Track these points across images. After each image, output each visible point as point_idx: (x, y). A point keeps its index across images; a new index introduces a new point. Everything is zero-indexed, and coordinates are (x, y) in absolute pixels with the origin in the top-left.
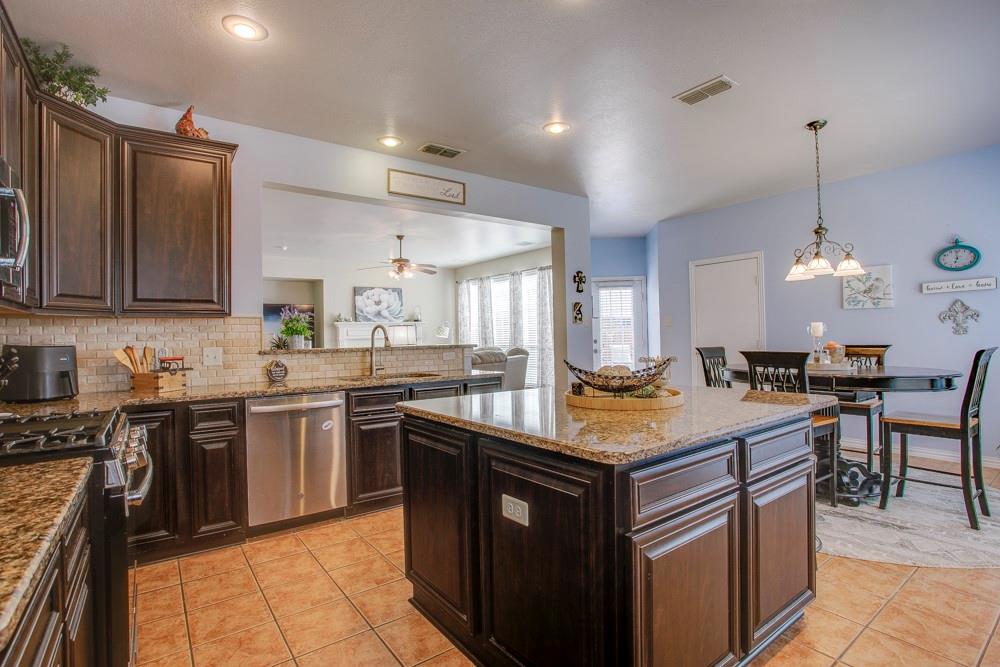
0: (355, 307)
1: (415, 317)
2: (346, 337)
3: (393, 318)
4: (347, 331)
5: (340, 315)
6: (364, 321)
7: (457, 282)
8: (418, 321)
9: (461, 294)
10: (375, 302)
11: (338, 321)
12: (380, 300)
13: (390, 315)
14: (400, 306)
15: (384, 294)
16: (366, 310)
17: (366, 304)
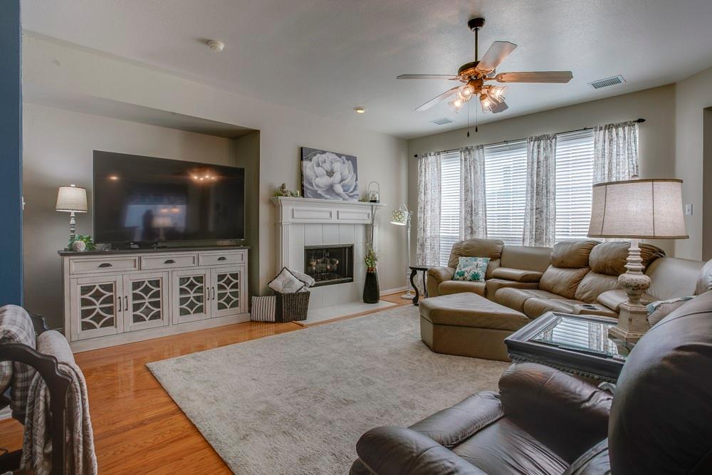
0: (301, 175)
1: (371, 196)
2: (291, 220)
3: (347, 197)
4: (293, 210)
5: (283, 187)
6: (314, 198)
7: (416, 156)
8: (375, 201)
9: (423, 170)
10: (327, 172)
11: (281, 195)
12: (333, 170)
13: (344, 192)
14: (355, 180)
15: (337, 161)
16: (316, 182)
17: (315, 173)
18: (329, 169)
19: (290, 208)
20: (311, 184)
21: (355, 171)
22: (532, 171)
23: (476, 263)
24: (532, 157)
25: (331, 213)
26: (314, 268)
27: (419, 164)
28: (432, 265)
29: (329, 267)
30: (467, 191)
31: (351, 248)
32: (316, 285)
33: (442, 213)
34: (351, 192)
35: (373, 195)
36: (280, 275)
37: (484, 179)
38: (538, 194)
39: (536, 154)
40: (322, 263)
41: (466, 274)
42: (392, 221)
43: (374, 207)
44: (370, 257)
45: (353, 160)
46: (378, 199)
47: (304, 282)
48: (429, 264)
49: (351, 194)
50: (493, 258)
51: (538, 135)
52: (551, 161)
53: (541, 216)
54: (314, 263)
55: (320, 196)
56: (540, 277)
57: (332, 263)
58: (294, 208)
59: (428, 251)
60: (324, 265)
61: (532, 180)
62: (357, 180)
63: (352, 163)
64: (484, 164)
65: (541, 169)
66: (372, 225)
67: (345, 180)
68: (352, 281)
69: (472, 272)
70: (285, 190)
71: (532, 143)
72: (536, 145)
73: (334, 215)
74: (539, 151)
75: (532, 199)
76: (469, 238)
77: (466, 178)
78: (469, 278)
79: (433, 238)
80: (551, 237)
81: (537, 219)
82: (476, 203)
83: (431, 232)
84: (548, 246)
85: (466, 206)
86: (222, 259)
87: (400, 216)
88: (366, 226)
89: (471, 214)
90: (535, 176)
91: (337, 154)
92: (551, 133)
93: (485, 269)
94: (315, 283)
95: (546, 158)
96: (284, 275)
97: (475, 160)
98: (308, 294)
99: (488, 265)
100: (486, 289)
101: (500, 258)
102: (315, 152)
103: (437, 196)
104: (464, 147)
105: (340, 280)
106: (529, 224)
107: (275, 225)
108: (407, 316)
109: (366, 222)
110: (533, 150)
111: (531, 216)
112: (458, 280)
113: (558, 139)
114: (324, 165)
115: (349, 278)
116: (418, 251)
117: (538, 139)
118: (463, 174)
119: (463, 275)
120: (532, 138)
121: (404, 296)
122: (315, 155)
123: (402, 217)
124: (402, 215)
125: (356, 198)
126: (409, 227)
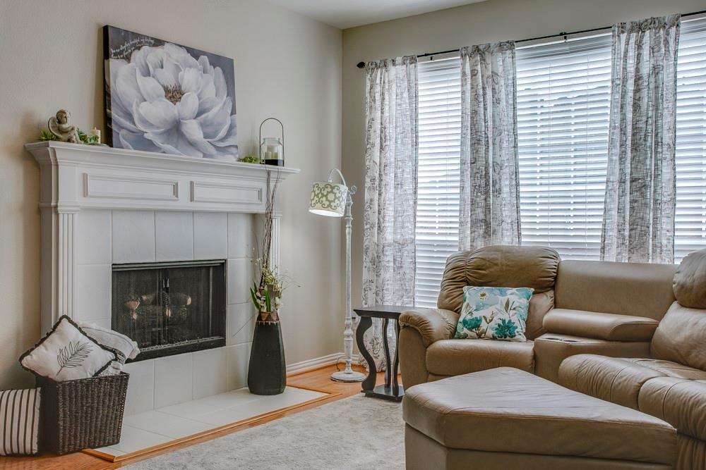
1: (264, 149)
2: (80, 201)
3: (212, 150)
4: (85, 176)
5: (60, 118)
6: (135, 149)
7: (361, 65)
8: (274, 162)
9: (378, 97)
10: (167, 90)
11: (57, 139)
12: (180, 86)
13: (205, 138)
14: (230, 112)
15: (190, 67)
16: (141, 111)
17: (139, 91)
18: (171, 84)
19: (78, 171)
20: (129, 116)
21: (231, 92)
22: (623, 97)
23: (504, 299)
24: (625, 69)
25: (176, 187)
26: (135, 316)
27: (368, 84)
28: (399, 304)
29: (169, 313)
30: (476, 142)
31: (220, 268)
32: (140, 358)
33: (419, 191)
34: (222, 140)
35: (270, 148)
36: (53, 335)
37: (515, 116)
38: (635, 148)
39: (631, 62)
40: (155, 303)
41: (484, 325)
42: (313, 207)
43: (272, 175)
44: (265, 291)
45: (224, 65)
46: (280, 158)
47: (113, 351)
48: (390, 302)
49: (222, 145)
50: (540, 288)
51: (639, 18)
52: (666, 76)
53: (643, 196)
54: (135, 305)
55: (149, 145)
56: (652, 329)
57: (177, 303)
58: (87, 171)
59: (388, 275)
60: (158, 309)
61: (623, 120)
62: (233, 112)
63: (224, 73)
64: (514, 85)
65: (644, 93)
66: (268, 217)
67: (208, 110)
68: (222, 343)
69: (497, 320)
70: (64, 126)
71: (624, 37)
72: (632, 41)
73: (184, 190)
74: (639, 55)
75: (622, 159)
76: (480, 244)
77: (474, 113)
78: (490, 333)
79: (401, 245)
80: (664, 242)
81: (633, 201)
82: (497, 169)
83: (395, 233)
84: (658, 261)
85: (473, 176)
87: (331, 197)
88: (254, 216)
89: (487, 193)
90: (629, 109)
91: (189, 50)
92: (668, 15)
93: (524, 312)
94: (138, 351)
95: (656, 70)
96: (62, 334)
97: (494, 74)
98: (123, 379)
99: (530, 304)
100: (535, 357)
101: (553, 288)
102: (138, 40)
103: (408, 153)
104: (470, 45)
105: (194, 342)
106: (614, 213)
107: (40, 211)
108: (356, 423)
109: (254, 209)
110: (626, 52)
111: (621, 196)
112: (465, 337)
113: (682, 27)
114: (159, 73)
115: (216, 338)
116: (366, 275)
117: (640, 28)
118: (468, 106)
119: (478, 326)
120: (623, 26)
121: (336, 375)
122: (139, 48)
123: (336, 198)
124: (335, 194)
125: (232, 154)
126: (348, 220)
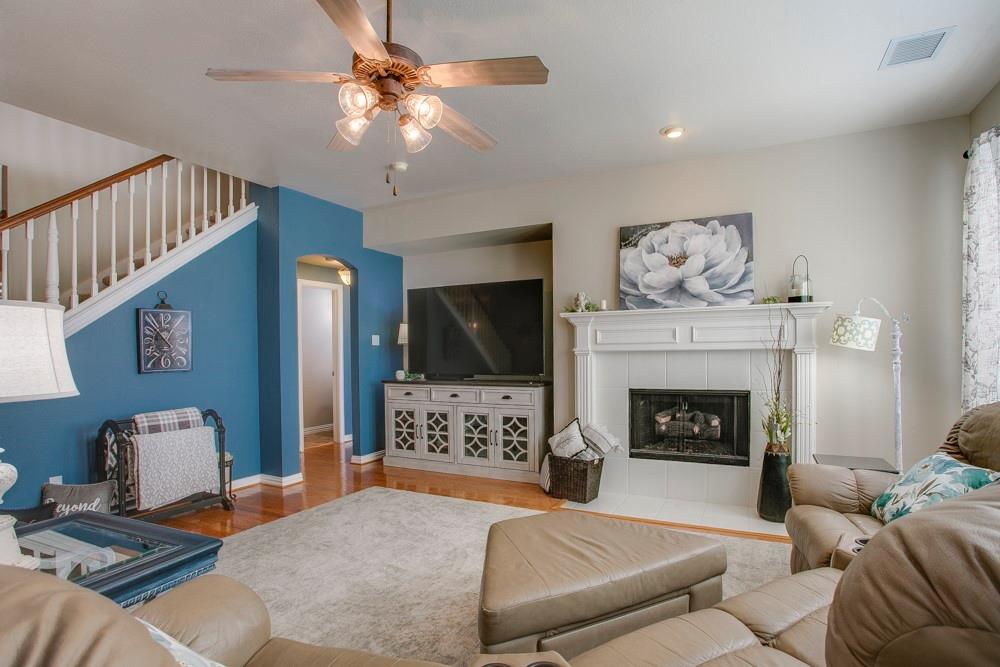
0: (619, 273)
2: (592, 347)
3: (720, 298)
4: (596, 332)
5: (578, 297)
6: (639, 308)
7: (966, 155)
8: (797, 299)
10: (671, 259)
12: (685, 253)
13: (711, 289)
14: (745, 261)
15: (697, 234)
16: (645, 280)
17: (645, 266)
18: (676, 252)
19: (591, 329)
20: (635, 285)
21: (747, 243)
25: (675, 332)
31: (745, 397)
34: (733, 287)
35: (795, 287)
46: (806, 294)
49: (732, 291)
55: (653, 304)
58: (598, 328)
62: (750, 259)
63: (739, 228)
67: (716, 265)
70: (578, 302)
73: (683, 335)
86: (507, 397)
88: (788, 353)
91: (697, 221)
102: (644, 230)
105: (714, 457)
114: (664, 247)
122: (645, 235)
123: (846, 331)
124: (846, 327)
125: (745, 298)
126: (897, 354)
